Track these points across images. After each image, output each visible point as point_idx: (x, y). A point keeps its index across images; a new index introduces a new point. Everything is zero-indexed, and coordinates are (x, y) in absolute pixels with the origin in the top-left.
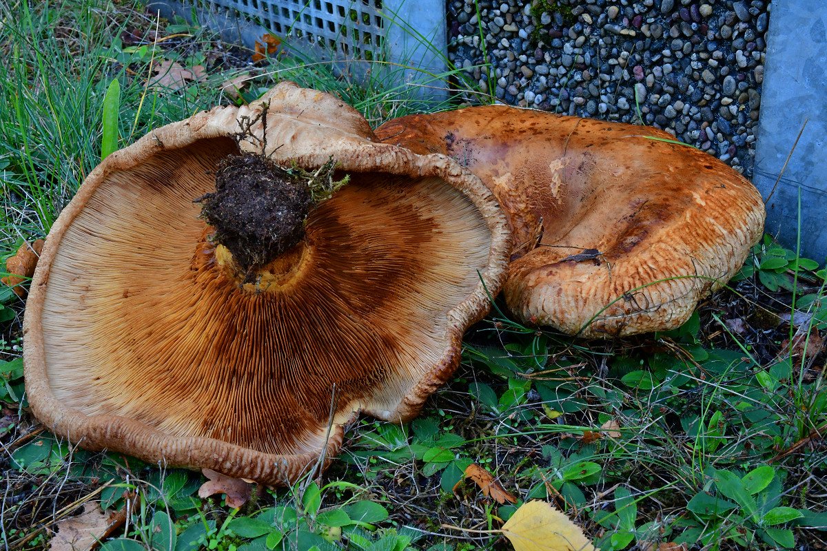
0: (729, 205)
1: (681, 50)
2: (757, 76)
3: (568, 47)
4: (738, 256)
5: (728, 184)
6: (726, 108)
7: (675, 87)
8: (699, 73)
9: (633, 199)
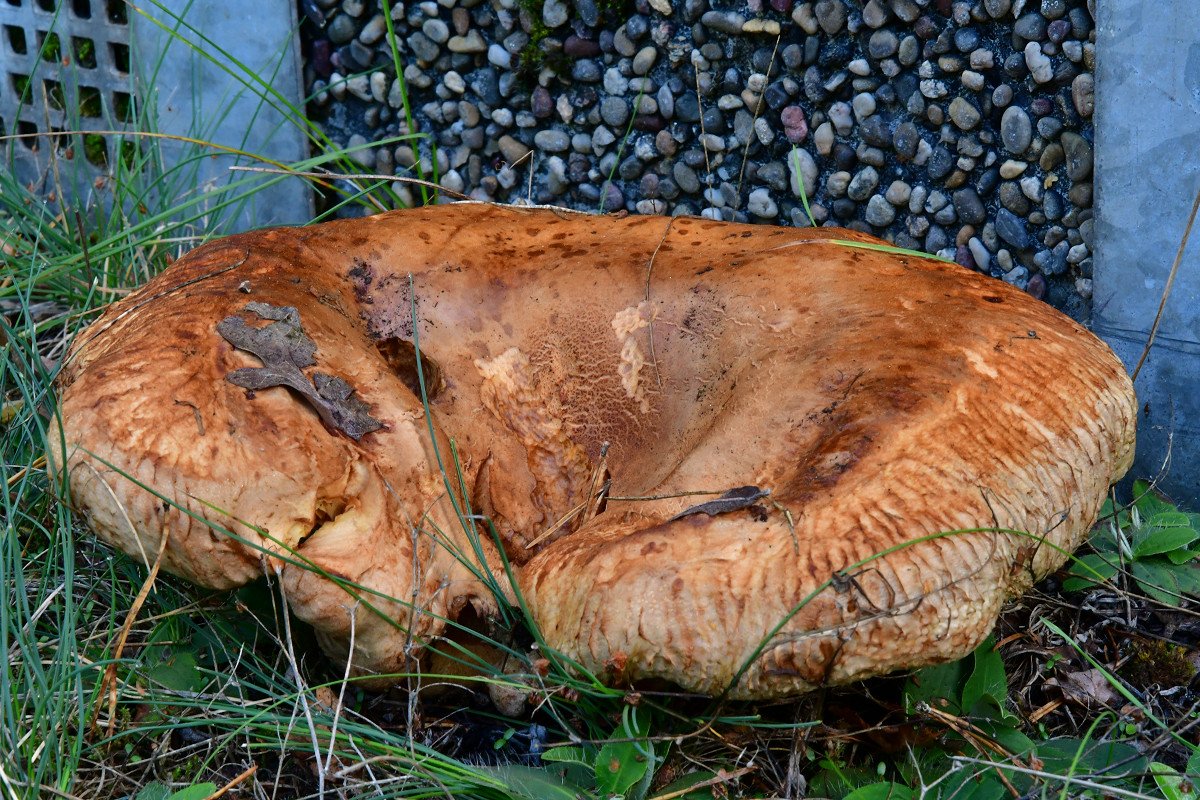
0: (1053, 374)
1: (895, 56)
2: (1078, 100)
3: (614, 79)
4: (1086, 490)
5: (1043, 331)
6: (1012, 184)
7: (887, 147)
8: (943, 108)
9: (825, 373)
